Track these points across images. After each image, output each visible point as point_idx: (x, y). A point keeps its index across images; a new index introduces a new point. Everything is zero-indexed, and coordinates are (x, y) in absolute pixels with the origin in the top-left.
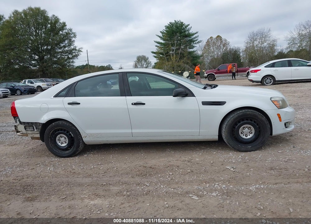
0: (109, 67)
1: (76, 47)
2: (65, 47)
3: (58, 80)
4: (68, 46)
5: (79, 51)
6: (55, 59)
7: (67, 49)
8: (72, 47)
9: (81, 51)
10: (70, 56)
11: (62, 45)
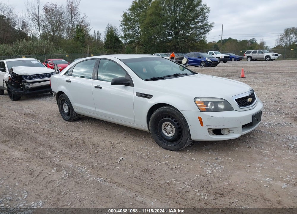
0: (253, 41)
1: (208, 22)
2: (198, 22)
3: (183, 54)
4: (202, 21)
5: (211, 26)
6: (188, 34)
7: (200, 24)
8: (205, 22)
9: (212, 26)
10: (202, 31)
11: (196, 21)
